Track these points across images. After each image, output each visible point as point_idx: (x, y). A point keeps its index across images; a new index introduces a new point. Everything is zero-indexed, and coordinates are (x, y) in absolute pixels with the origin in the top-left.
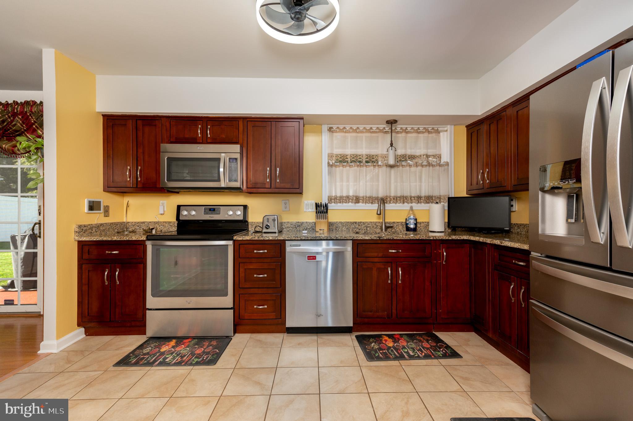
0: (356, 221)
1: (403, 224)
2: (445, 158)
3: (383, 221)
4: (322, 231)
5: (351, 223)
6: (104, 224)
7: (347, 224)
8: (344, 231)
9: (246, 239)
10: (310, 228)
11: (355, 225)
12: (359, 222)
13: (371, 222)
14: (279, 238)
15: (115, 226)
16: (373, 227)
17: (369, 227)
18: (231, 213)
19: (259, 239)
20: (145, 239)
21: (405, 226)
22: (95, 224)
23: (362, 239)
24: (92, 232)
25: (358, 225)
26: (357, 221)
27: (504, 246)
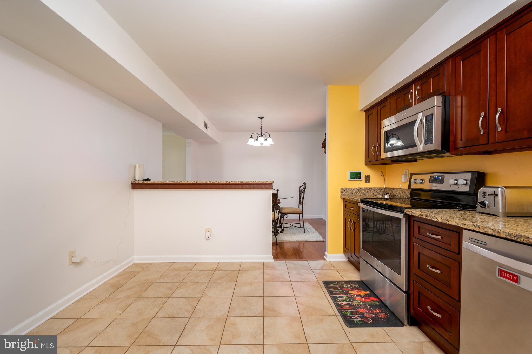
6: (363, 189)
14: (450, 222)
15: (374, 190)
22: (355, 188)
24: (353, 193)
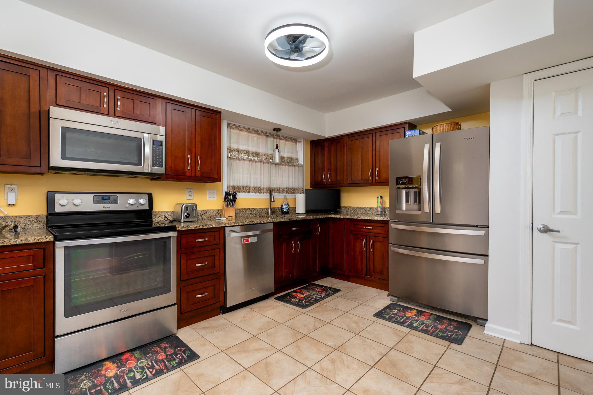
0: (249, 208)
1: (279, 209)
2: (301, 162)
3: (269, 207)
4: (231, 218)
5: (246, 209)
7: (243, 210)
8: (241, 217)
9: (191, 228)
10: (214, 216)
11: (249, 211)
12: (251, 209)
13: (260, 208)
16: (261, 212)
17: (258, 212)
18: (131, 201)
19: (203, 227)
20: (52, 240)
21: (280, 210)
23: (279, 221)
25: (251, 211)
26: (251, 208)
27: (360, 219)
